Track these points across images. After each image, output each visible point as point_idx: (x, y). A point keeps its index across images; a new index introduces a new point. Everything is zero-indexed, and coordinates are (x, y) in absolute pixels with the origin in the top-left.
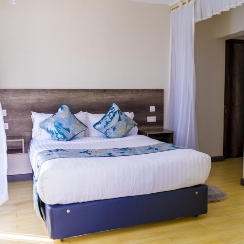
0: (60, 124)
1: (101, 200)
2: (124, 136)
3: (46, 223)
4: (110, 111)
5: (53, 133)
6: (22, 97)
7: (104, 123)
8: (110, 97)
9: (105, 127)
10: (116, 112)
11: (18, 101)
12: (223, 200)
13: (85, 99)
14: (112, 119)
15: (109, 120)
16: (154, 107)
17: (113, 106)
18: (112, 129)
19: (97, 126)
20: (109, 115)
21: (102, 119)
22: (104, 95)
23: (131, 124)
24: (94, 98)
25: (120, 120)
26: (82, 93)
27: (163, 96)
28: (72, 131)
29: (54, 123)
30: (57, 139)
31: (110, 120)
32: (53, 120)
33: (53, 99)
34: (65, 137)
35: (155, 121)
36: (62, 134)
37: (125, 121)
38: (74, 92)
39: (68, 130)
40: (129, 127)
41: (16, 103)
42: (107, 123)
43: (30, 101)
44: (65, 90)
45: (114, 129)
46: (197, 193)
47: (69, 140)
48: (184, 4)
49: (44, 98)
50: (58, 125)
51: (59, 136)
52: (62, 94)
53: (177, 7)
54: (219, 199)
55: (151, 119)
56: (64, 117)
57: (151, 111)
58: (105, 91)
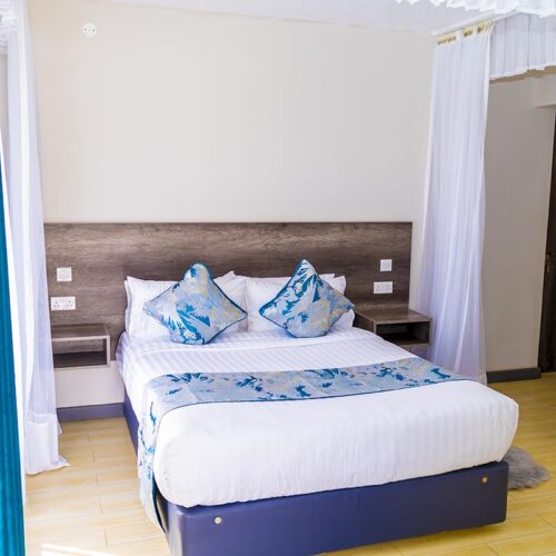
0: (190, 308)
1: (284, 497)
2: (325, 334)
3: (167, 537)
4: (297, 277)
5: (174, 328)
6: (103, 241)
7: (282, 305)
8: (294, 239)
9: (284, 313)
10: (310, 279)
11: (98, 250)
12: (538, 485)
13: (240, 245)
14: (299, 295)
15: (293, 298)
16: (390, 261)
17: (303, 267)
18: (300, 318)
19: (268, 312)
20: (293, 287)
21: (278, 296)
22: (281, 234)
23: (340, 307)
24: (259, 241)
25: (317, 297)
26: (234, 231)
27: (410, 237)
28: (215, 323)
29: (177, 305)
30: (182, 340)
31: (296, 298)
32: (174, 297)
33: (171, 244)
34: (199, 336)
35: (391, 291)
36: (194, 330)
37: (329, 299)
38: (217, 229)
39: (206, 321)
40: (335, 314)
41: (91, 253)
42: (290, 305)
43: (123, 250)
44: (196, 225)
45: (304, 318)
46: (485, 480)
47: (208, 343)
48: (466, 35)
49: (152, 242)
50: (184, 310)
51: (188, 333)
52: (189, 233)
53: (450, 40)
54: (529, 483)
55: (383, 288)
56: (198, 292)
57: (382, 270)
58: (284, 225)
